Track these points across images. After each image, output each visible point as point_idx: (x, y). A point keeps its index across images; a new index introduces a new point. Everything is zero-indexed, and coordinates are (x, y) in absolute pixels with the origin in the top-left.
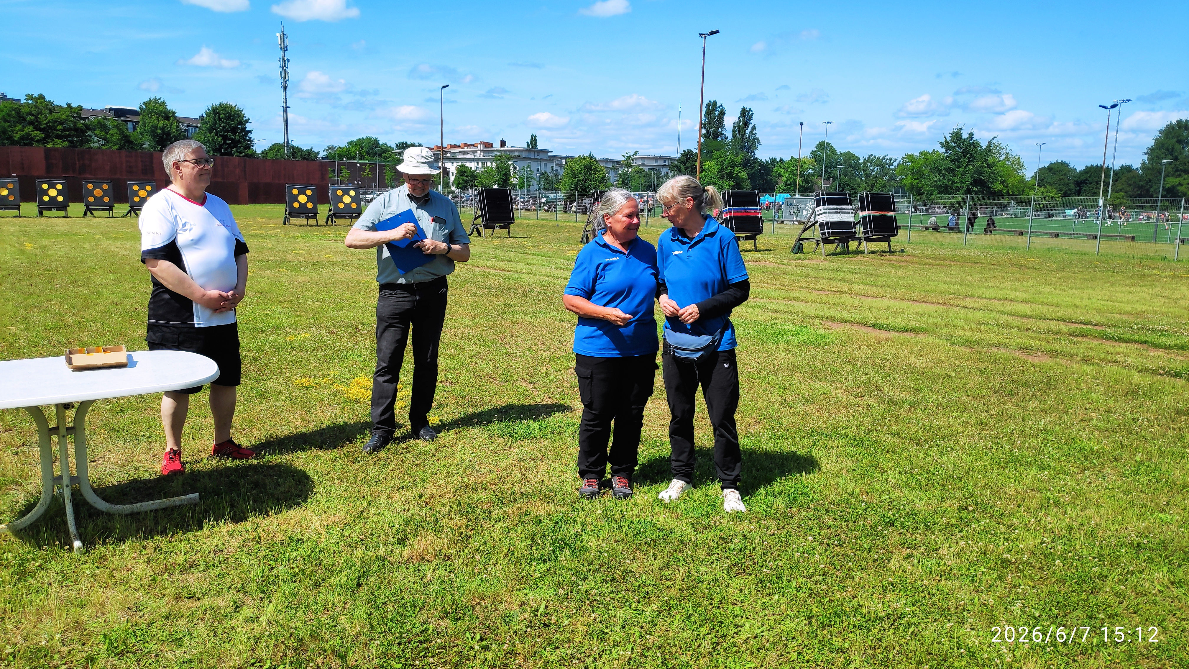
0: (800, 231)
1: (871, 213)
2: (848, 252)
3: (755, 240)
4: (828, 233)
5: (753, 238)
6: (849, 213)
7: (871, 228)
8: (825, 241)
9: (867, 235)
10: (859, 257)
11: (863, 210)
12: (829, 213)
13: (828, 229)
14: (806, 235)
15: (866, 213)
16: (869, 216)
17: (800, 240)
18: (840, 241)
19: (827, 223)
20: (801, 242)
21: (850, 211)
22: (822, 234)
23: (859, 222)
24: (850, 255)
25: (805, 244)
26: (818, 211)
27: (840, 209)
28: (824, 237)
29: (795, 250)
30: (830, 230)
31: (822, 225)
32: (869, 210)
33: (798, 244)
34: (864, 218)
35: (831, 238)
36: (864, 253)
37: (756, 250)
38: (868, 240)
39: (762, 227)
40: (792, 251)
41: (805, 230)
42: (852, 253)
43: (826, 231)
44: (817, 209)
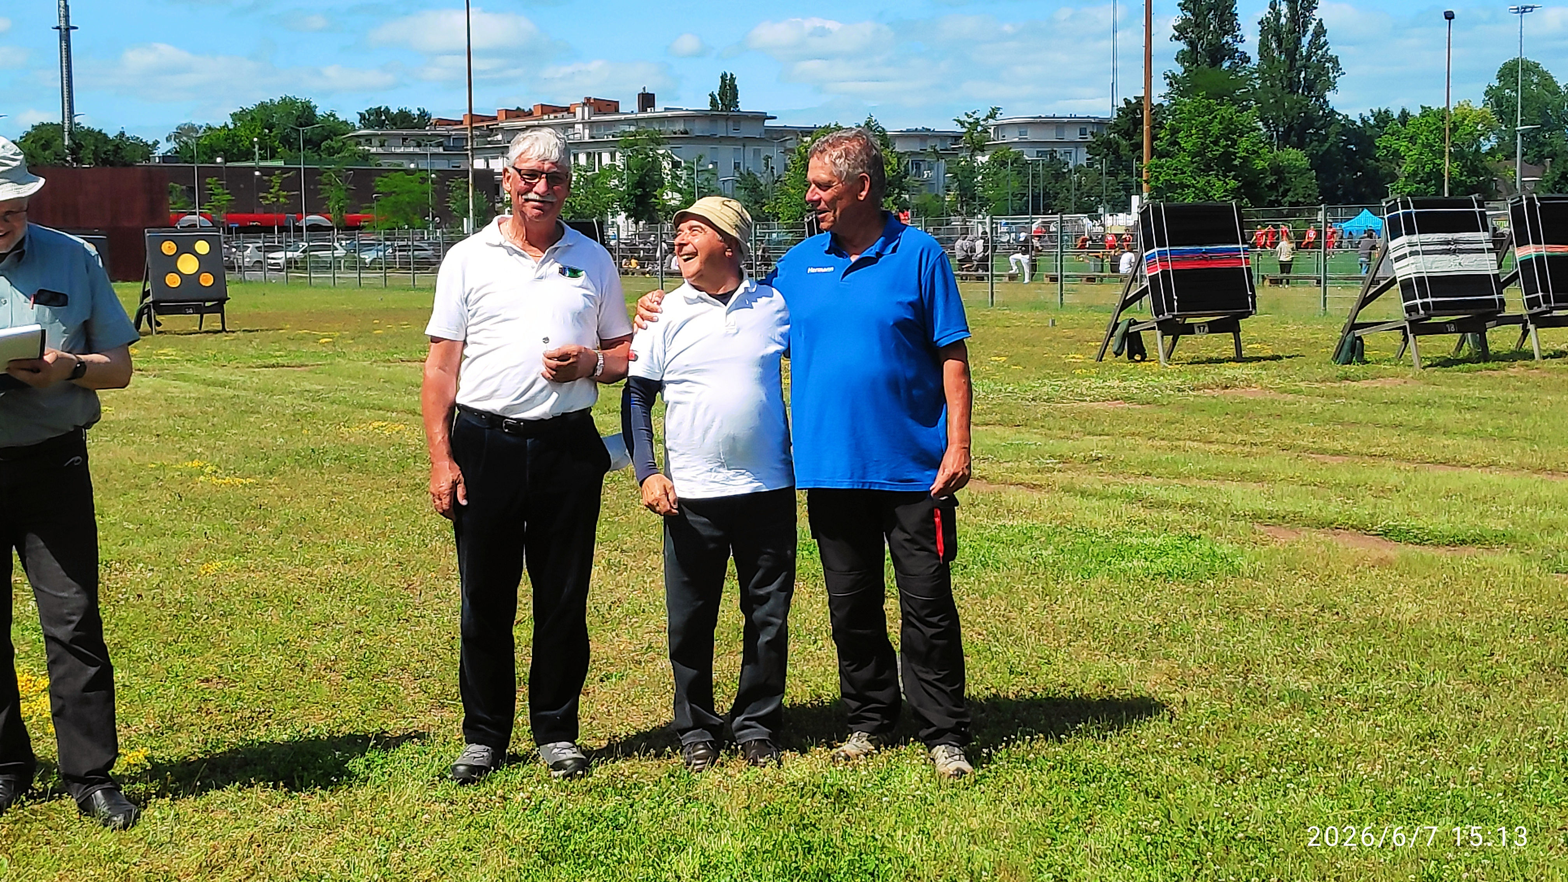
0: (1352, 305)
1: (1544, 250)
2: (1483, 355)
3: (1236, 331)
4: (1425, 306)
5: (1230, 326)
6: (1482, 251)
7: (1545, 289)
8: (1419, 327)
9: (1536, 310)
10: (1517, 369)
11: (1522, 242)
12: (1425, 253)
13: (1423, 295)
14: (1369, 314)
15: (1530, 251)
16: (1539, 258)
17: (1354, 327)
18: (1461, 327)
19: (1420, 280)
20: (1358, 333)
21: (1485, 246)
22: (1409, 310)
23: (1515, 276)
24: (1490, 365)
25: (1369, 338)
26: (1396, 249)
27: (1456, 242)
28: (1415, 317)
29: (1342, 356)
30: (1430, 300)
31: (1406, 285)
32: (1537, 241)
33: (1349, 339)
34: (1526, 264)
35: (1435, 320)
36: (1532, 357)
37: (1239, 358)
38: (1542, 321)
39: (1254, 297)
40: (1337, 356)
41: (1365, 301)
42: (1499, 357)
43: (1419, 301)
44: (1392, 244)
